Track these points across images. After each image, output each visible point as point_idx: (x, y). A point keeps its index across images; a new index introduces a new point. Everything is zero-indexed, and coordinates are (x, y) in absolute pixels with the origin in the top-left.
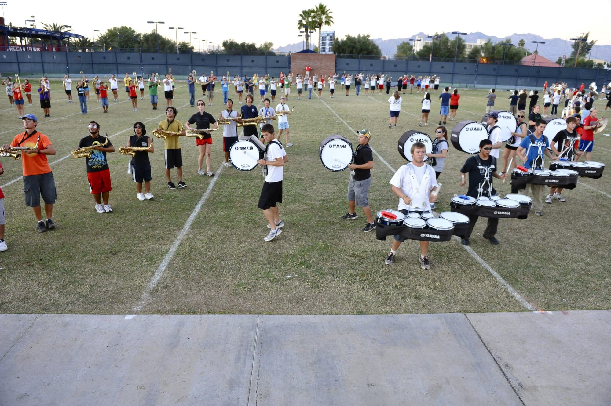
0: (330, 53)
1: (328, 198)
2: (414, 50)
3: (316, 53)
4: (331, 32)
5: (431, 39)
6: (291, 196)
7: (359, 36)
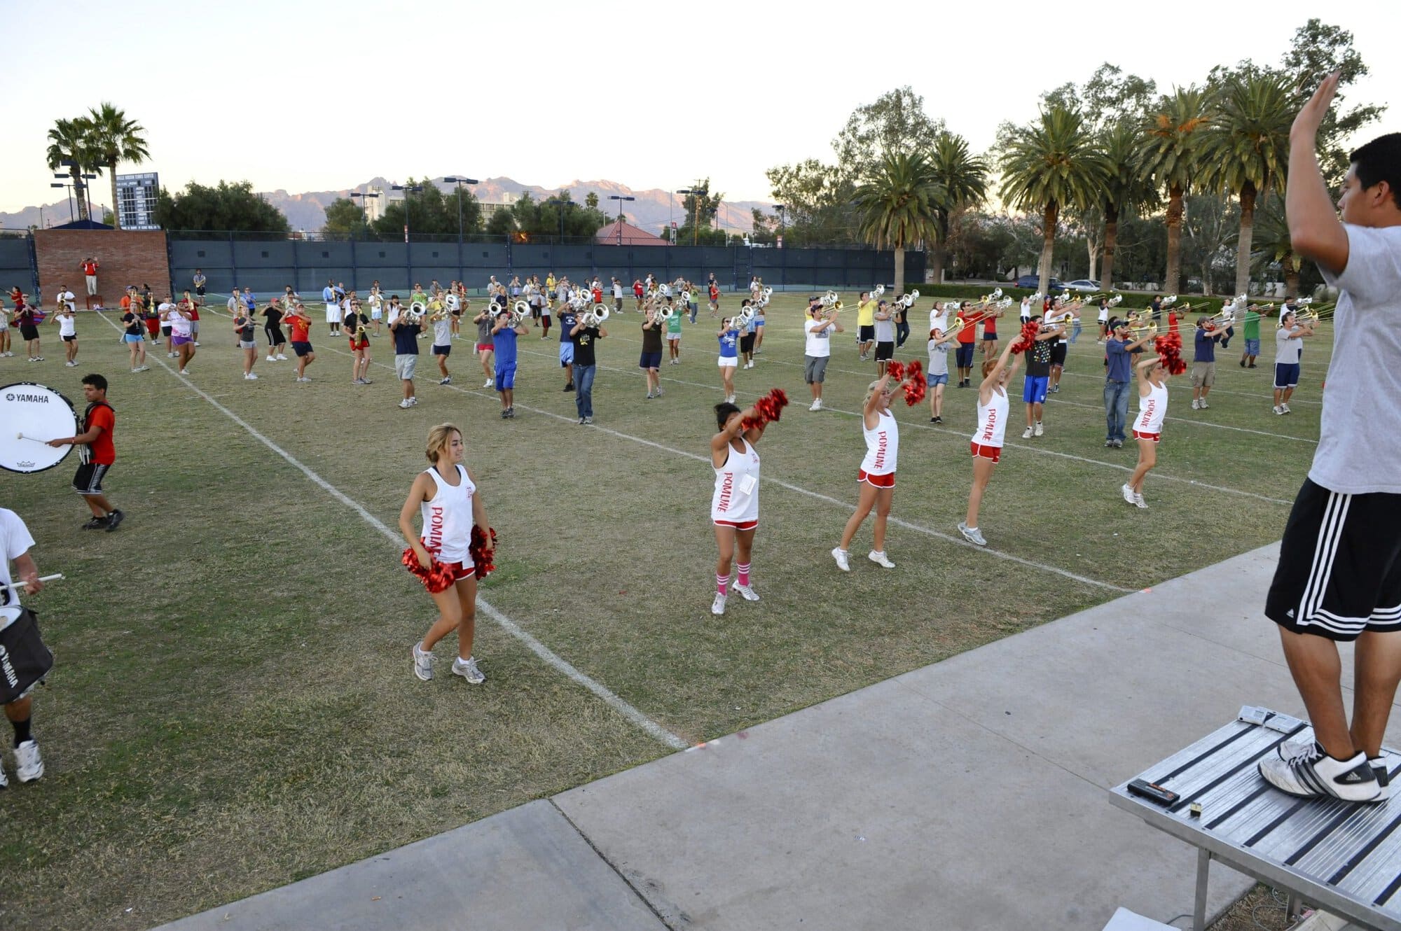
0: (150, 227)
1: (179, 599)
2: (365, 219)
3: (112, 228)
4: (148, 176)
5: (400, 192)
6: (67, 613)
7: (222, 186)
